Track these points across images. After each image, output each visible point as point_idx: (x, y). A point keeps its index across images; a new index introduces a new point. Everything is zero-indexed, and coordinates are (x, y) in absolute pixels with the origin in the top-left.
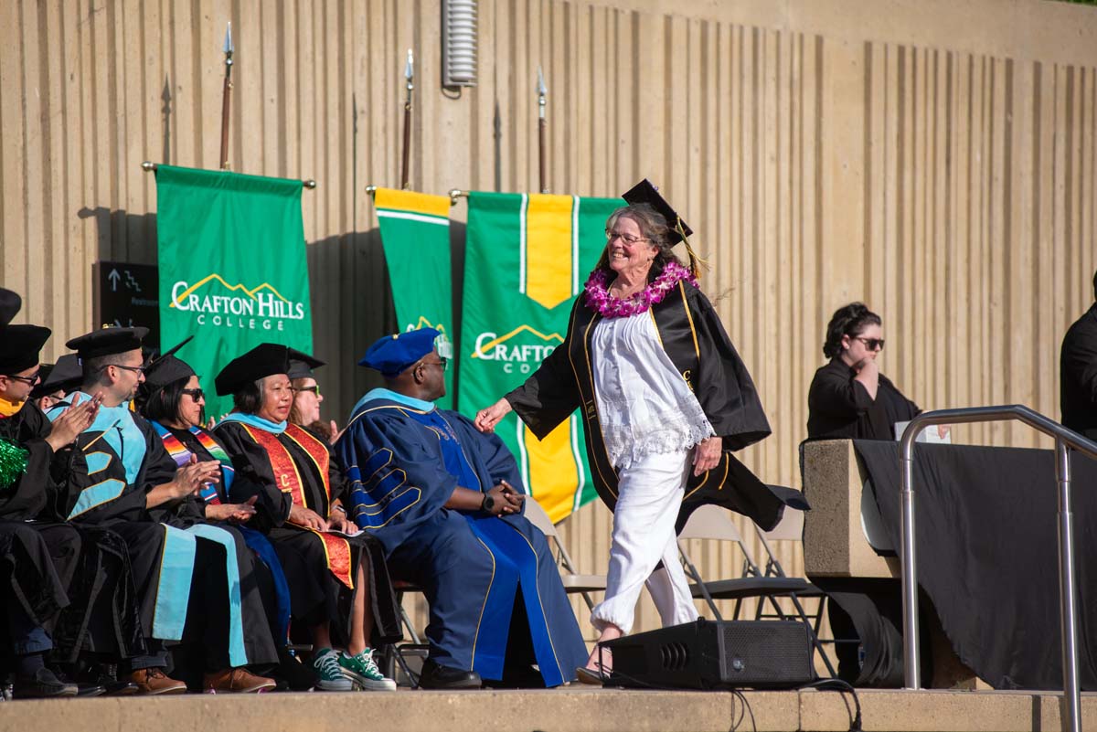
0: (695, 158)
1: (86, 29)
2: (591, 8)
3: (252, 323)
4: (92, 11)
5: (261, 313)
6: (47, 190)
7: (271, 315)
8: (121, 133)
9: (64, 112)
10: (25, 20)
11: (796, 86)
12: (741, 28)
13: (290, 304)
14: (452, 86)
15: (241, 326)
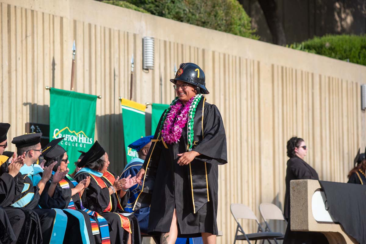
0: (222, 97)
1: (24, 42)
2: (190, 47)
3: (76, 145)
4: (26, 37)
5: (80, 141)
6: (10, 97)
7: (82, 142)
8: (36, 79)
9: (16, 70)
10: (4, 38)
11: (252, 76)
12: (236, 57)
13: (88, 138)
14: (146, 69)
15: (73, 145)
